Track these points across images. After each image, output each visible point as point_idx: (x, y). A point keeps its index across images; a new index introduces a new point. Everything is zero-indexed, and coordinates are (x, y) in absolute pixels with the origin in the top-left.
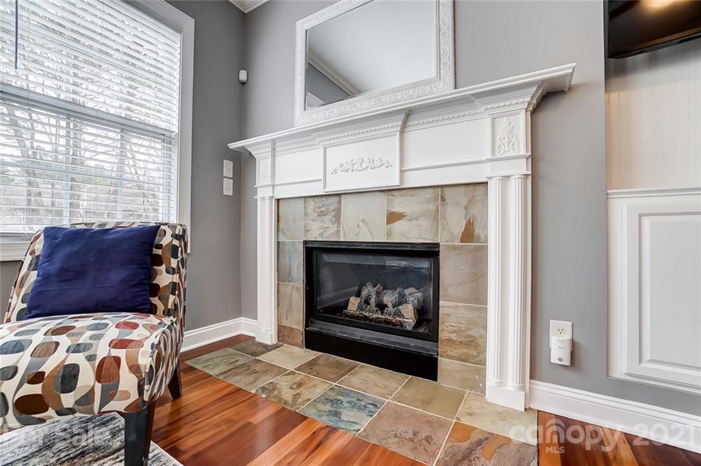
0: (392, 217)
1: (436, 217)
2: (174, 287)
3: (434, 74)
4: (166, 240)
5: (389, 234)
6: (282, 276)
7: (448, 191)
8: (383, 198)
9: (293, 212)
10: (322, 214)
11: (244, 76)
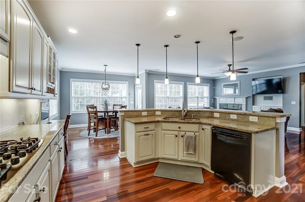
0: (234, 107)
7: (239, 105)
11: (214, 88)
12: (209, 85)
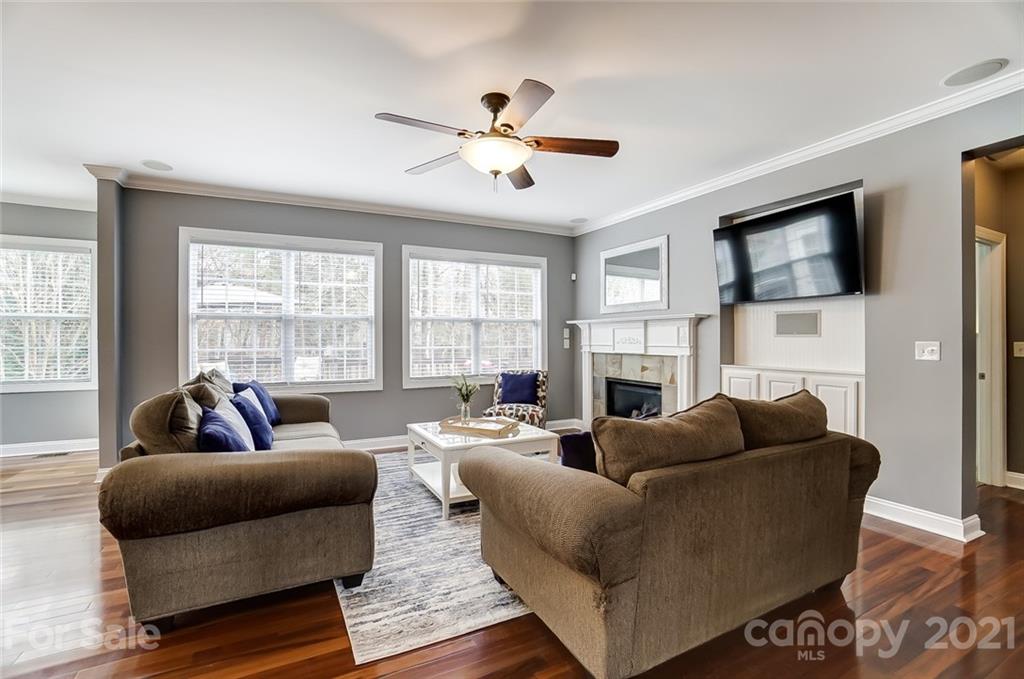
0: (644, 369)
1: (661, 371)
2: (544, 397)
3: (659, 299)
4: (541, 378)
5: (642, 377)
6: (595, 396)
7: (665, 359)
8: (640, 359)
9: (600, 360)
10: (614, 363)
11: (574, 277)
12: (543, 261)
